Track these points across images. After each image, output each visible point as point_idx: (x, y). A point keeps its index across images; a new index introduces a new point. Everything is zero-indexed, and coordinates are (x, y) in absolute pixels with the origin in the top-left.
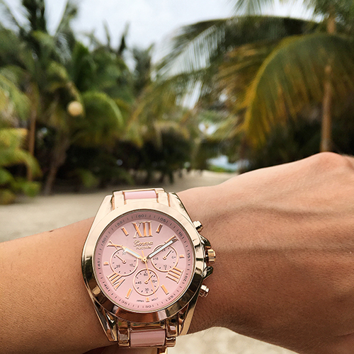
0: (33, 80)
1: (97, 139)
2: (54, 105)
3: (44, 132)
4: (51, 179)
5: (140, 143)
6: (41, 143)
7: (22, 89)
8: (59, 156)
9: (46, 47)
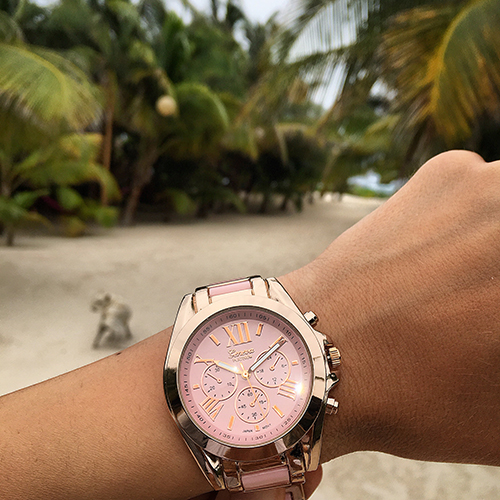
0: (109, 67)
1: (196, 148)
2: (138, 102)
3: (124, 139)
4: (132, 203)
5: (254, 153)
6: (119, 153)
7: (95, 79)
8: (145, 172)
9: (126, 20)
